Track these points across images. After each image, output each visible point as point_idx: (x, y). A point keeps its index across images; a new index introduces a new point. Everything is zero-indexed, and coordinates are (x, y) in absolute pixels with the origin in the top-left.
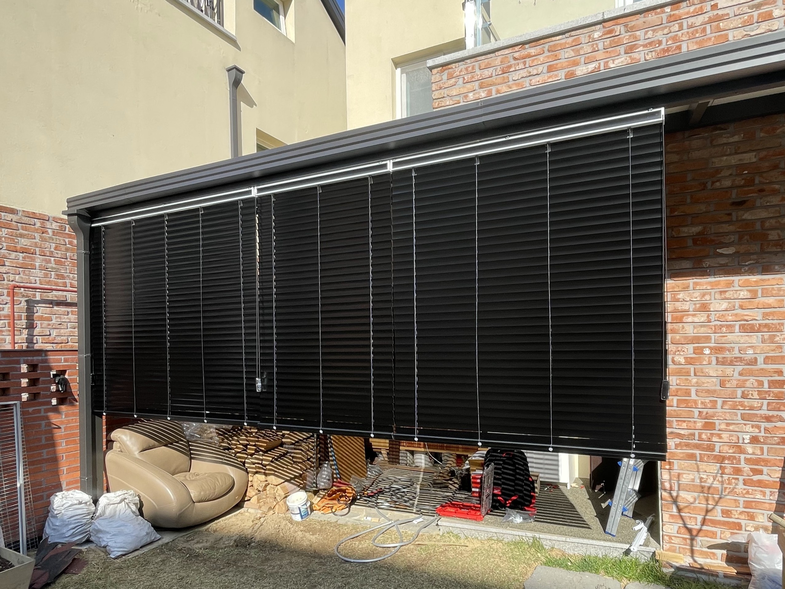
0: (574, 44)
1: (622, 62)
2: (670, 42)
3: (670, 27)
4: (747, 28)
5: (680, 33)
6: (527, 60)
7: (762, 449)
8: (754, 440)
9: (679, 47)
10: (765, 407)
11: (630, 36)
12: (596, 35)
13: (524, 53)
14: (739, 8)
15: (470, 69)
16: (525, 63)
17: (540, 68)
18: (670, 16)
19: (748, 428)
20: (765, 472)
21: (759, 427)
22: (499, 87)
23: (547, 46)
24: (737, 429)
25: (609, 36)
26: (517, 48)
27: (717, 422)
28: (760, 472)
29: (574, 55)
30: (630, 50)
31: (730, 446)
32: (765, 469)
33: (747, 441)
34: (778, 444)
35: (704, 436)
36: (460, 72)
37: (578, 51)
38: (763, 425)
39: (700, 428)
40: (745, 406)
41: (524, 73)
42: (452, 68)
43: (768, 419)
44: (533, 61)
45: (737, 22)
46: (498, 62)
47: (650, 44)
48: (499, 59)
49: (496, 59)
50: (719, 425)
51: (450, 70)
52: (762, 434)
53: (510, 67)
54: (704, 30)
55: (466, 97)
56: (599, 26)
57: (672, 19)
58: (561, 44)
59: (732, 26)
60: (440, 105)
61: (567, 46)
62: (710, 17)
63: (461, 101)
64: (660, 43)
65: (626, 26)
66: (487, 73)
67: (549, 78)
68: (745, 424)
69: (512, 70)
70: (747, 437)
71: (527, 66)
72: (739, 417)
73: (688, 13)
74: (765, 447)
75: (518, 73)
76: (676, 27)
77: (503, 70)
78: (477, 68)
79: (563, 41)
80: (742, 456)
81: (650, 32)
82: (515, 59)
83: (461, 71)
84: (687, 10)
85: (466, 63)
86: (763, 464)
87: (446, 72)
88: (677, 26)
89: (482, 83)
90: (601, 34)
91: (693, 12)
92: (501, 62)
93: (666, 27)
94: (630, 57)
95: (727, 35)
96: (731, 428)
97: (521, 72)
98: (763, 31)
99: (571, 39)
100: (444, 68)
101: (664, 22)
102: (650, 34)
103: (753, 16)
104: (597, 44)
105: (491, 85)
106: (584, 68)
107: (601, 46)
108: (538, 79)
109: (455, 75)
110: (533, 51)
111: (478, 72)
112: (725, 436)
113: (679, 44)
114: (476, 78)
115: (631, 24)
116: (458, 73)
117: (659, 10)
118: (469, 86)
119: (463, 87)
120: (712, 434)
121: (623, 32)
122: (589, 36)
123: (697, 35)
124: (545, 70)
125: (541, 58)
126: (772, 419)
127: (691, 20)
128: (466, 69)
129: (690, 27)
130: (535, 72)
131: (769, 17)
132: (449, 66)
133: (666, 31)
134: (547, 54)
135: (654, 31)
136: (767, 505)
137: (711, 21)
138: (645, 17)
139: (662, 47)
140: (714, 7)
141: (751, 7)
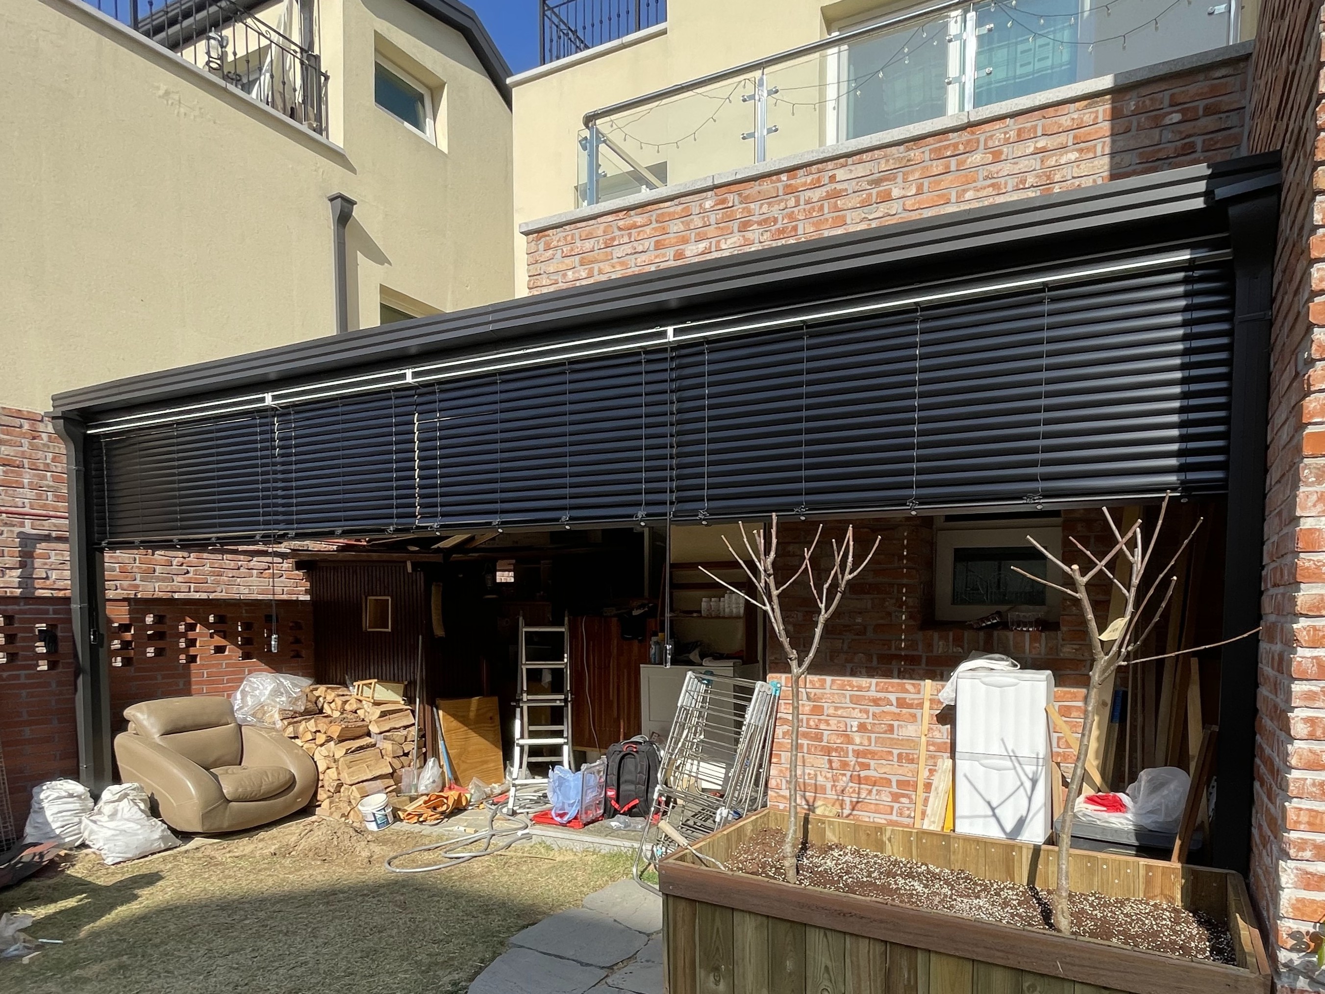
0: (684, 214)
1: (735, 243)
2: (786, 221)
3: (787, 200)
5: (796, 210)
6: (633, 231)
7: (869, 739)
8: (862, 728)
9: (795, 228)
10: (873, 688)
11: (744, 209)
12: (708, 204)
13: (629, 221)
14: (858, 183)
15: (569, 238)
16: (630, 235)
17: (646, 243)
18: (787, 186)
19: (856, 713)
20: (872, 768)
21: (867, 712)
22: (601, 265)
23: (654, 216)
24: (845, 714)
25: (721, 207)
26: (621, 215)
27: (825, 705)
28: (867, 767)
29: (683, 228)
30: (744, 227)
31: (838, 735)
32: (872, 763)
33: (854, 729)
34: (885, 732)
35: (812, 723)
36: (558, 241)
37: (688, 224)
38: (872, 709)
39: (808, 712)
40: (853, 687)
41: (628, 249)
42: (549, 236)
43: (876, 702)
44: (639, 233)
45: (855, 200)
46: (600, 232)
47: (766, 221)
48: (602, 227)
49: (598, 227)
50: (828, 708)
52: (870, 720)
53: (613, 239)
54: (821, 208)
55: (565, 275)
56: (710, 193)
57: (791, 190)
58: (669, 214)
59: (850, 205)
60: (536, 285)
61: (677, 217)
62: (827, 192)
63: (560, 280)
64: (775, 220)
65: (740, 195)
66: (588, 245)
67: (656, 257)
68: (853, 709)
69: (616, 243)
70: (855, 724)
71: (632, 239)
72: (848, 700)
73: (805, 184)
74: (873, 736)
75: (622, 247)
76: (792, 203)
77: (605, 243)
78: (577, 236)
79: (672, 209)
80: (851, 747)
81: (765, 206)
82: (620, 229)
84: (803, 180)
85: (564, 231)
86: (870, 756)
87: (543, 239)
88: (793, 199)
89: (583, 258)
90: (713, 204)
91: (810, 184)
92: (604, 232)
93: (782, 201)
94: (744, 236)
95: (844, 216)
96: (839, 712)
97: (625, 246)
98: (881, 215)
99: (680, 207)
100: (541, 234)
101: (781, 193)
102: (765, 209)
103: (871, 194)
104: (708, 216)
105: (592, 262)
106: (694, 247)
107: (713, 220)
108: (644, 259)
109: (552, 246)
110: (639, 220)
111: (579, 244)
112: (833, 722)
113: (794, 224)
114: (576, 251)
115: (745, 194)
116: (555, 243)
117: (774, 178)
118: (567, 260)
119: (562, 262)
120: (820, 720)
121: (736, 203)
122: (700, 205)
123: (814, 214)
124: (652, 247)
125: (648, 229)
126: (880, 703)
127: (808, 194)
128: (565, 238)
129: (807, 202)
130: (640, 249)
131: (886, 198)
132: (546, 233)
133: (782, 205)
134: (654, 225)
135: (769, 204)
136: (872, 806)
137: (829, 196)
138: (760, 185)
139: (777, 226)
140: (832, 178)
141: (870, 183)
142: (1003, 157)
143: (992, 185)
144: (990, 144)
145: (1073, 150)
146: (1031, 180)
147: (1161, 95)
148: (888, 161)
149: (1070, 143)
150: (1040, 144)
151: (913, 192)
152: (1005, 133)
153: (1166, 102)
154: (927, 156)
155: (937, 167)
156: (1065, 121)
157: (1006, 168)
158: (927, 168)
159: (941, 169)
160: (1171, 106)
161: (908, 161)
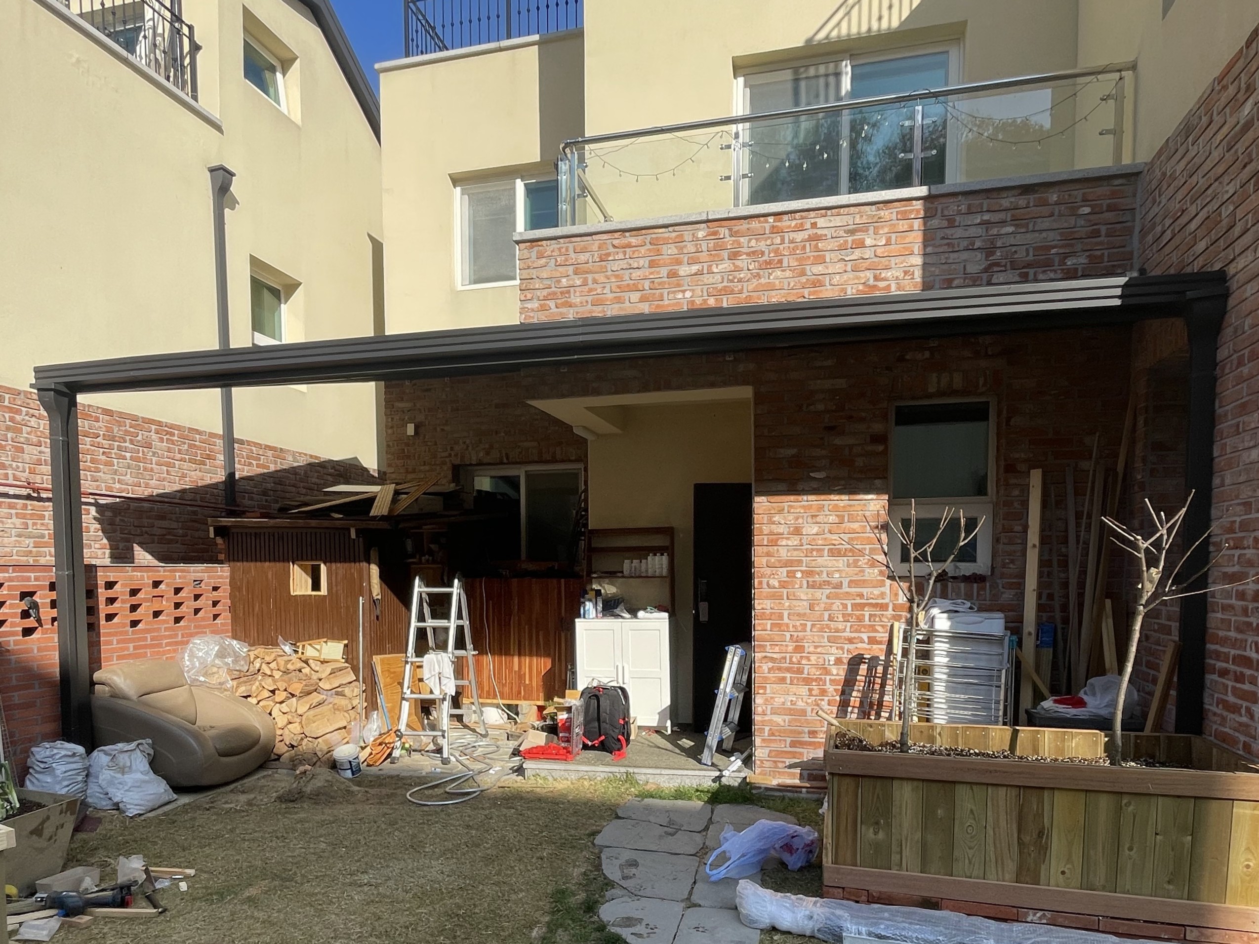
0: (677, 240)
1: (725, 269)
2: (772, 255)
3: (772, 238)
4: (843, 252)
5: (781, 247)
6: (627, 250)
9: (780, 263)
11: (734, 241)
12: (701, 234)
13: (624, 241)
14: (836, 231)
15: (563, 250)
16: (625, 253)
17: (641, 262)
18: (773, 227)
22: (596, 276)
23: (649, 237)
25: (713, 237)
26: (617, 235)
29: (676, 252)
30: (734, 256)
37: (682, 248)
41: (623, 264)
42: (542, 246)
44: (634, 252)
45: (833, 245)
46: (595, 247)
47: (754, 253)
48: (597, 244)
49: (594, 243)
51: (541, 248)
53: (609, 254)
54: (804, 247)
55: (558, 282)
56: (702, 226)
57: (775, 230)
58: (664, 238)
59: (829, 248)
60: (528, 287)
61: (671, 241)
62: (810, 235)
63: (553, 286)
64: (763, 253)
65: (730, 230)
66: (583, 257)
67: (650, 275)
69: (610, 258)
71: (627, 256)
73: (789, 227)
75: (617, 263)
76: (778, 240)
77: (600, 257)
78: (572, 250)
79: (666, 235)
81: (754, 241)
82: (614, 246)
83: (552, 251)
84: (788, 223)
85: (559, 243)
87: (536, 249)
88: (779, 238)
89: (577, 268)
90: (704, 235)
91: (794, 227)
93: (769, 238)
94: (734, 264)
95: (824, 256)
97: (620, 262)
98: (856, 259)
99: (674, 235)
100: (535, 242)
101: (767, 232)
102: (753, 243)
103: (846, 241)
104: (701, 244)
105: (587, 273)
107: (704, 248)
108: (638, 274)
109: (545, 255)
110: (633, 241)
111: (573, 255)
113: (780, 259)
114: (570, 262)
115: (736, 229)
116: (548, 253)
117: (762, 219)
118: (560, 269)
119: (555, 270)
121: (727, 235)
123: (798, 252)
124: (646, 265)
125: (643, 250)
127: (792, 235)
128: (560, 249)
129: (792, 242)
130: (635, 265)
131: (861, 245)
132: (540, 243)
133: (768, 242)
134: (649, 246)
135: (757, 240)
137: (810, 239)
138: (749, 223)
139: (764, 258)
140: (814, 225)
141: (845, 232)
142: (957, 224)
143: (948, 244)
144: (946, 213)
145: (1012, 225)
146: (978, 244)
147: (1076, 192)
148: (863, 216)
149: (1009, 219)
150: (986, 217)
151: (884, 242)
152: (958, 206)
153: (1079, 199)
154: (894, 217)
156: (1005, 203)
157: (959, 233)
158: (894, 225)
159: (906, 228)
160: (1083, 201)
161: (879, 218)
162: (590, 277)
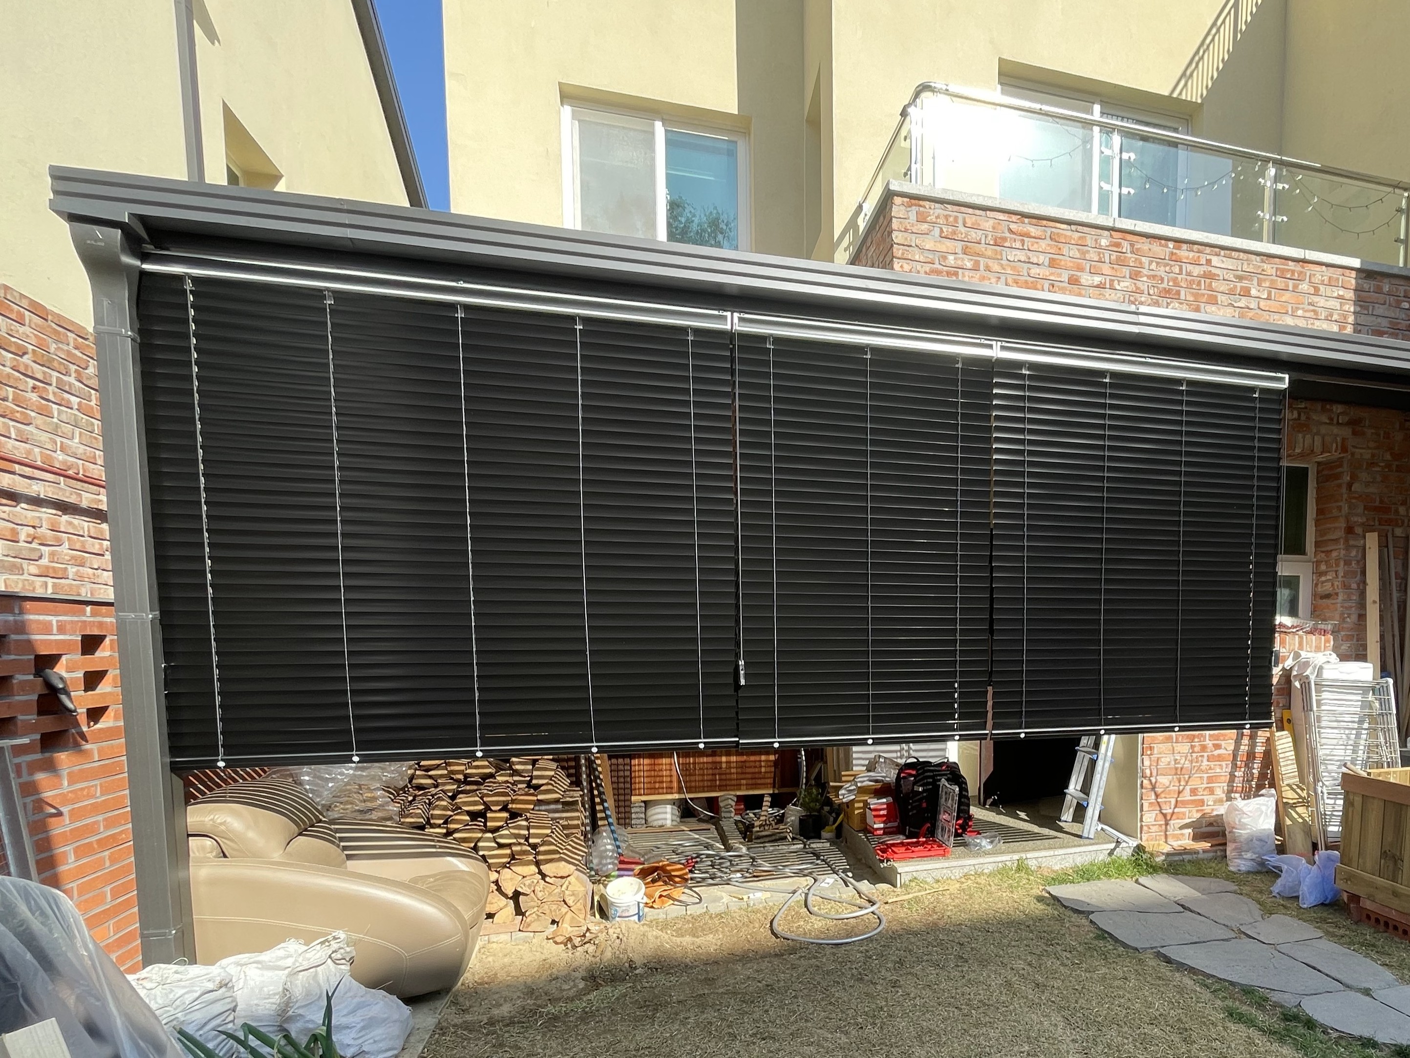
0: (1080, 242)
1: (1127, 287)
2: (1171, 284)
3: (1171, 266)
5: (1179, 277)
6: (1026, 239)
9: (1179, 294)
11: (1136, 259)
12: (1104, 242)
13: (1023, 228)
14: (1227, 273)
15: (951, 219)
16: (1023, 242)
17: (1042, 259)
18: (1173, 254)
22: (990, 263)
23: (1049, 231)
25: (1116, 249)
26: (1014, 218)
29: (1078, 256)
30: (1135, 276)
36: (936, 218)
37: (1084, 253)
41: (1021, 255)
42: (925, 207)
44: (1033, 243)
45: (1225, 287)
46: (989, 226)
47: (1154, 277)
48: (991, 222)
49: (988, 221)
53: (1004, 239)
54: (1200, 283)
55: (944, 259)
56: (1106, 233)
57: (1174, 258)
58: (1066, 236)
59: (1221, 289)
61: (1073, 242)
62: (1205, 271)
63: (937, 262)
64: (1162, 280)
65: (1132, 245)
66: (973, 235)
67: (1051, 274)
69: (1007, 244)
71: (1026, 247)
73: (1187, 258)
75: (1015, 252)
76: (1177, 269)
77: (995, 240)
78: (960, 221)
79: (1069, 233)
81: (1154, 264)
82: (1011, 231)
84: (1186, 254)
85: (946, 209)
87: (918, 209)
89: (967, 247)
90: (1108, 243)
91: (1192, 259)
92: (994, 228)
93: (1167, 265)
94: (1135, 284)
95: (1218, 297)
97: (1018, 252)
98: (1243, 306)
99: (1077, 235)
100: (913, 201)
101: (1168, 258)
103: (1235, 287)
104: (1103, 253)
105: (978, 255)
106: (1089, 279)
107: (1107, 258)
108: (1038, 271)
109: (928, 219)
110: (1033, 230)
111: (962, 229)
114: (960, 237)
115: (1137, 246)
116: (932, 218)
117: (1163, 242)
118: (946, 242)
119: (940, 242)
121: (1129, 251)
122: (1096, 240)
123: (1194, 286)
124: (1047, 263)
125: (1043, 244)
127: (1190, 267)
129: (1189, 274)
130: (1035, 260)
133: (1167, 269)
134: (1048, 241)
135: (1158, 263)
137: (1206, 276)
138: (1149, 242)
139: (1162, 286)
140: (1209, 262)
141: (1237, 277)
142: (1321, 293)
143: (1313, 311)
144: (1312, 280)
146: (1335, 317)
147: (1399, 287)
148: (1249, 264)
151: (1265, 296)
152: (1322, 276)
153: (1402, 293)
154: (1274, 272)
155: (1281, 284)
157: (1321, 302)
158: (1273, 281)
159: (1282, 286)
160: (1404, 296)
161: (1262, 270)
162: (982, 261)
